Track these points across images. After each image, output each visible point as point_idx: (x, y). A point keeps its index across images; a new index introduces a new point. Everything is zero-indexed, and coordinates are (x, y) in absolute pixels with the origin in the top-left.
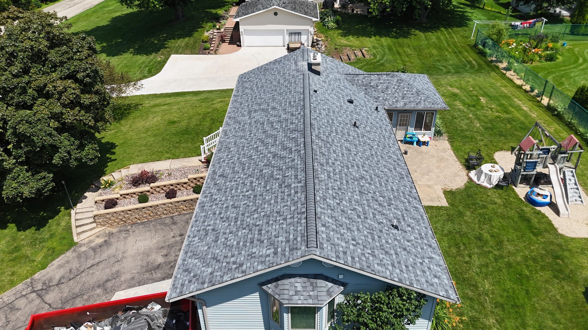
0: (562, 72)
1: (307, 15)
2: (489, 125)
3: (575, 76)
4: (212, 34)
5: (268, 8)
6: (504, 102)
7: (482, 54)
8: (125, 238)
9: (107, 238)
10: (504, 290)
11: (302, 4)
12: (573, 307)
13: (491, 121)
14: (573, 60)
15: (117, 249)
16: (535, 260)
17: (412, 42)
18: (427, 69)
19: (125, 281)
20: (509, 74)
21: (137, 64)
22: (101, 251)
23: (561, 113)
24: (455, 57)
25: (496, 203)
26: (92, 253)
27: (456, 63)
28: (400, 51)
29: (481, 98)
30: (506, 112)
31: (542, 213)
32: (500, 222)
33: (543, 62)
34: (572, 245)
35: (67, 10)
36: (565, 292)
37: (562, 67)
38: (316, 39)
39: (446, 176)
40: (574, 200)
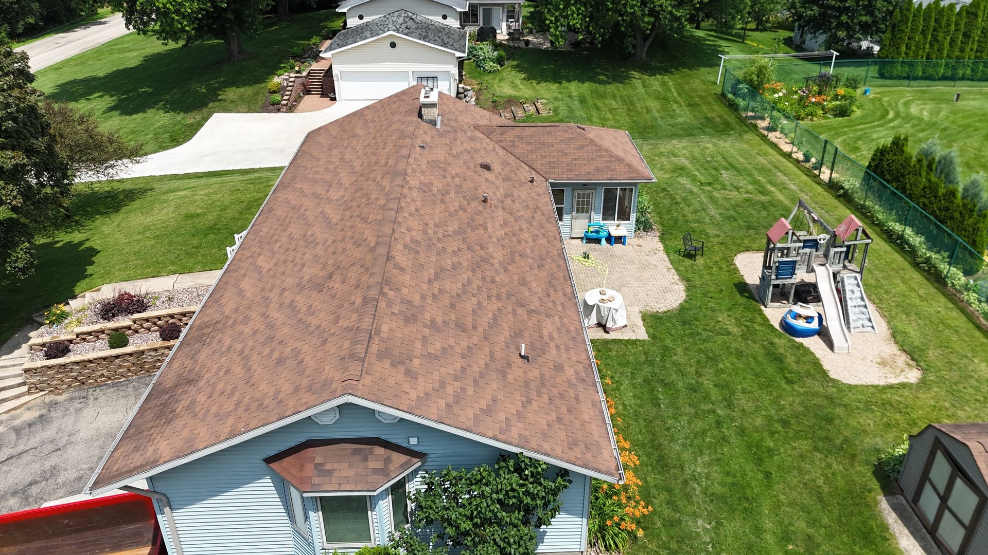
0: (859, 133)
1: (446, 47)
2: (732, 213)
3: (878, 138)
4: (286, 80)
5: (379, 35)
6: (760, 178)
7: (733, 107)
8: (79, 410)
9: (44, 411)
10: (728, 474)
11: (440, 32)
12: (844, 499)
13: (735, 207)
14: (878, 114)
15: (60, 430)
16: (785, 423)
17: (620, 91)
18: (641, 130)
19: (64, 484)
20: (772, 136)
21: (152, 129)
22: (30, 432)
23: (850, 191)
24: (688, 113)
25: (729, 333)
26: (13, 436)
27: (689, 121)
28: (599, 104)
29: (723, 172)
30: (760, 192)
31: (805, 348)
32: (733, 364)
33: (829, 118)
34: (849, 398)
35: (54, 51)
36: (833, 474)
37: (859, 125)
38: (463, 88)
39: (650, 293)
40: (861, 326)
